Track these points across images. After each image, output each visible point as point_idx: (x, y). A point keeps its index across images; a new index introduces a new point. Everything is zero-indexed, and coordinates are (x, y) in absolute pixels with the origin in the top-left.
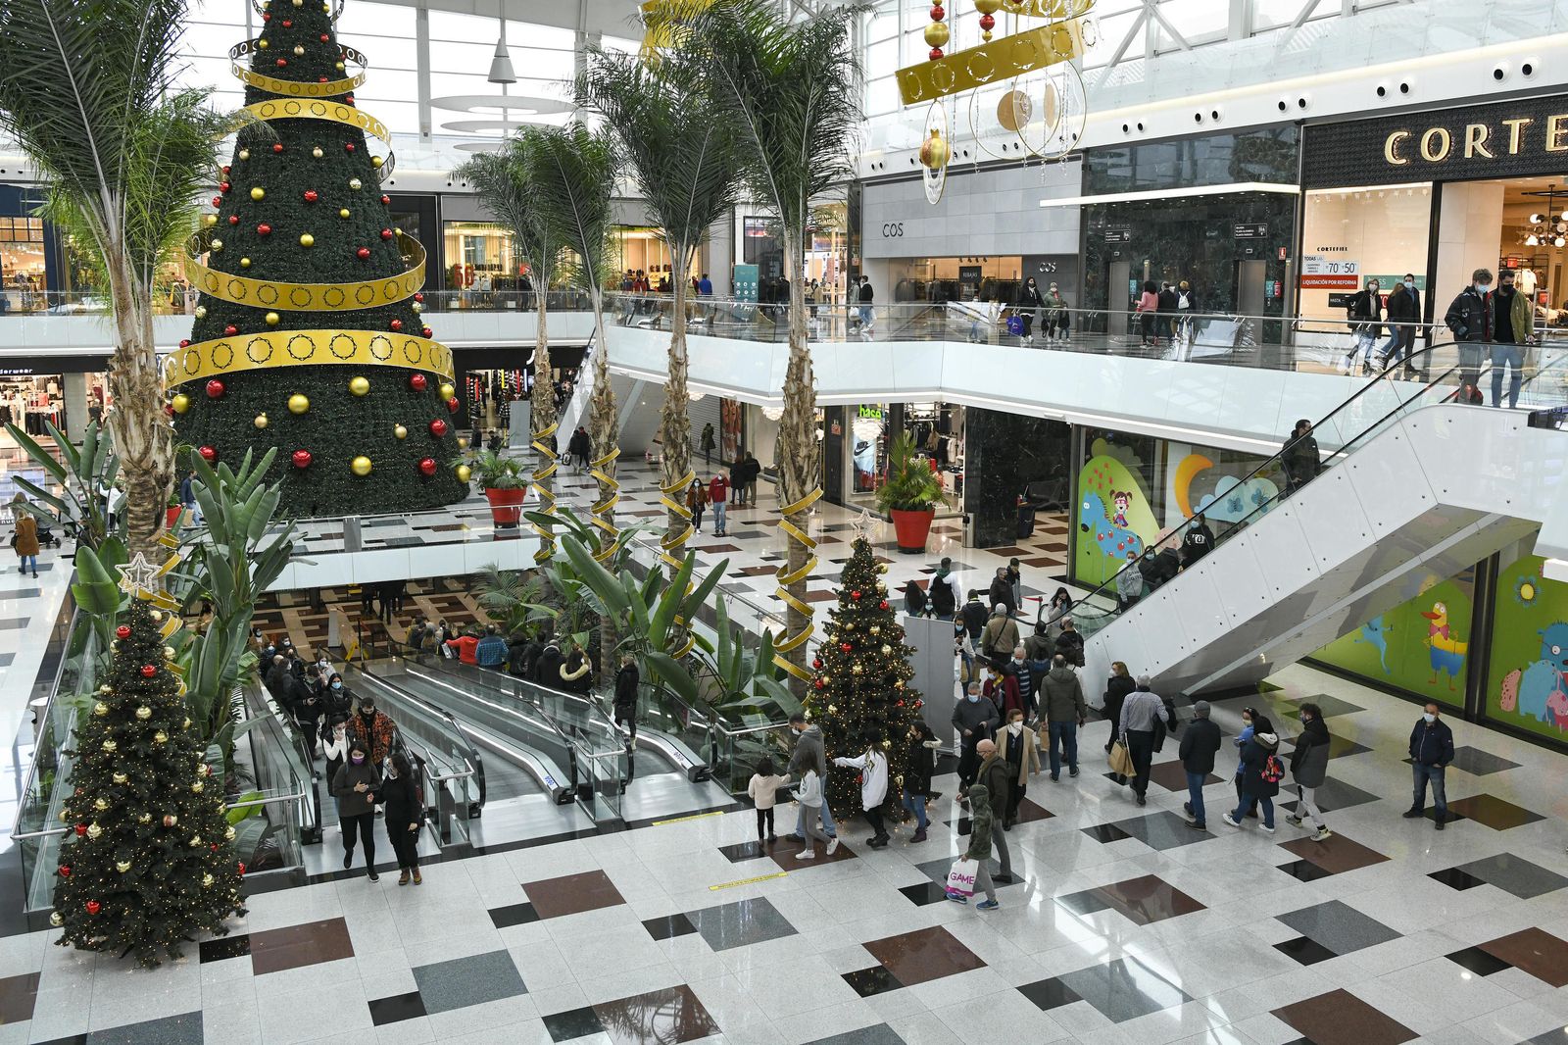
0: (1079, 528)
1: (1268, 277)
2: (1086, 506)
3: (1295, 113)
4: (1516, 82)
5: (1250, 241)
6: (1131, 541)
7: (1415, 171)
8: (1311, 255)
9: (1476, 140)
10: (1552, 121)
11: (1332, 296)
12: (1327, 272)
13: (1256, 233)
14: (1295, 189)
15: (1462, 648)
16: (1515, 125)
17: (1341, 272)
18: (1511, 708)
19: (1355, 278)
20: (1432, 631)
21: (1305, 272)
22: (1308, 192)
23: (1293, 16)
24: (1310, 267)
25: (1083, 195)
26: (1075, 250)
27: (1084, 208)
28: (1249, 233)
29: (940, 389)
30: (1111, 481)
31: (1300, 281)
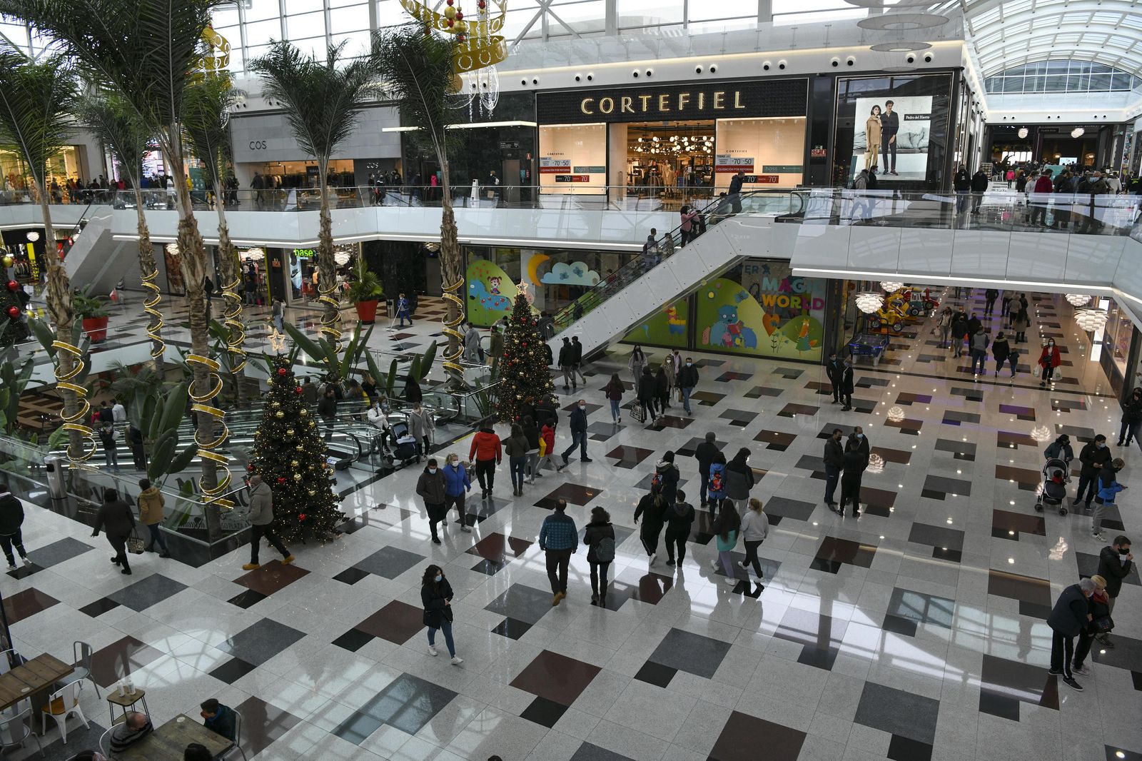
0: (468, 297)
1: (521, 168)
2: (472, 286)
3: (531, 87)
4: (643, 79)
5: (510, 151)
6: (503, 300)
7: (597, 117)
8: (545, 156)
9: (627, 105)
10: (661, 97)
11: (557, 177)
12: (554, 165)
13: (513, 146)
14: (535, 124)
15: (684, 322)
16: (645, 98)
17: (561, 165)
18: (707, 342)
19: (569, 168)
20: (670, 317)
21: (542, 165)
22: (540, 126)
23: (515, 36)
24: (544, 163)
25: (401, 126)
26: (399, 155)
27: (402, 133)
28: (509, 146)
30: (487, 272)
31: (539, 170)
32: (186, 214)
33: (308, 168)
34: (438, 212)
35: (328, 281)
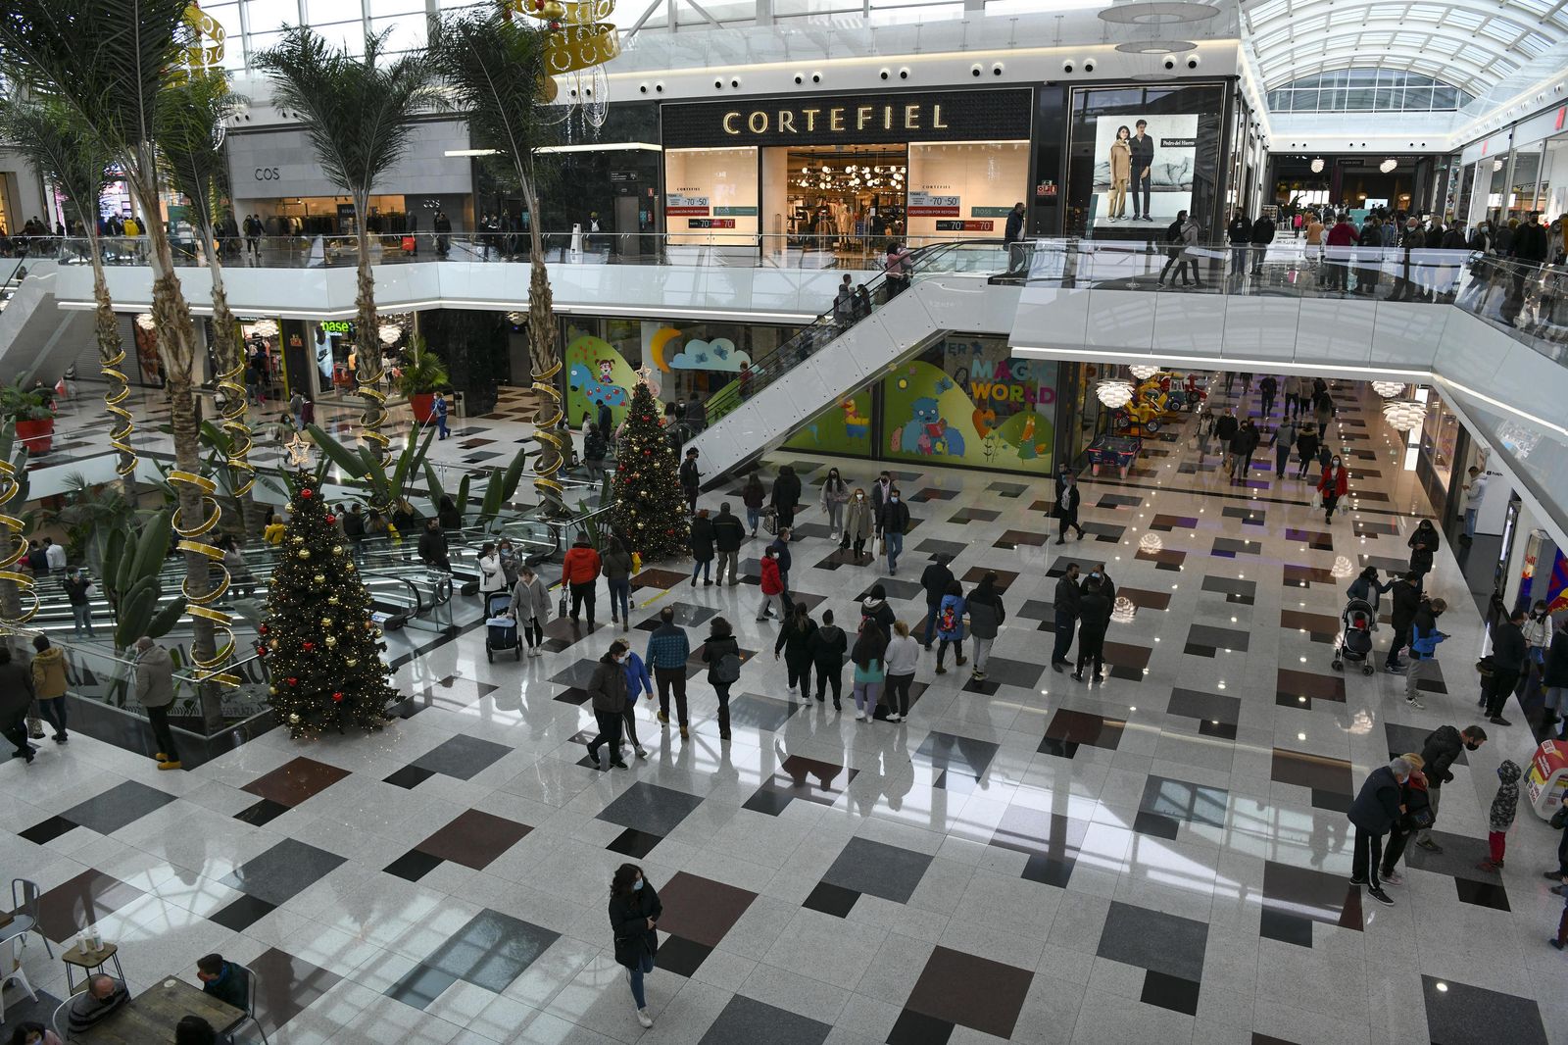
0: (569, 389)
1: (640, 209)
2: (574, 373)
3: (653, 95)
4: (809, 86)
5: (624, 184)
6: (617, 392)
7: (745, 139)
8: (675, 192)
9: (786, 122)
10: (834, 112)
11: (690, 221)
12: (686, 205)
13: (629, 178)
14: (659, 148)
15: (866, 421)
16: (811, 113)
17: (697, 204)
18: (898, 449)
19: (707, 208)
20: (847, 414)
21: (669, 204)
22: (667, 150)
23: (631, 24)
24: (673, 201)
25: (472, 148)
26: (469, 189)
27: (473, 158)
28: (623, 178)
29: (440, 298)
30: (595, 353)
31: (666, 212)
32: (164, 271)
33: (340, 207)
34: (525, 270)
35: (370, 366)
